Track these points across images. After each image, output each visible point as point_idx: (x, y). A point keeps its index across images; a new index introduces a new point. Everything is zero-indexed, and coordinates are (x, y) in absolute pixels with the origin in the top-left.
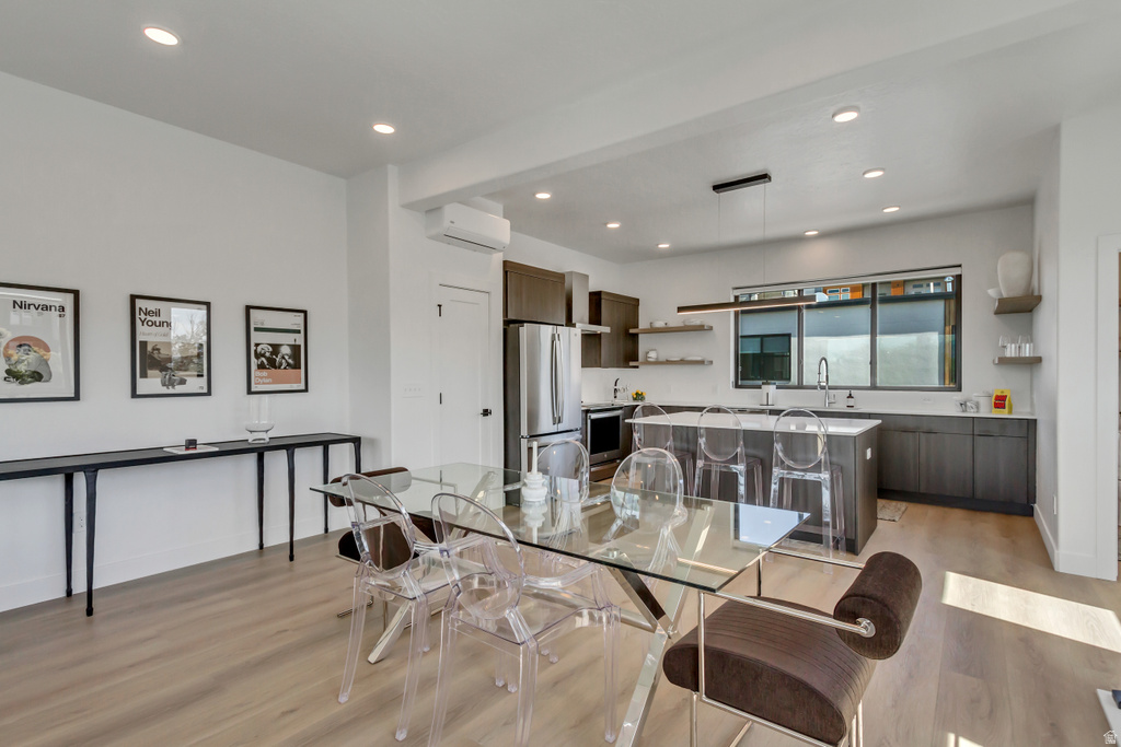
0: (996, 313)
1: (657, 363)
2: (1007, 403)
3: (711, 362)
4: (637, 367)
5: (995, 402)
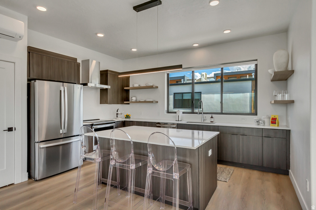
0: (272, 81)
1: (136, 102)
2: (277, 121)
3: (157, 102)
4: (129, 104)
5: (271, 121)
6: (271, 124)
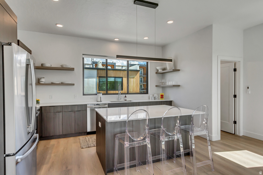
1: (45, 84)
3: (74, 85)
6: (160, 99)
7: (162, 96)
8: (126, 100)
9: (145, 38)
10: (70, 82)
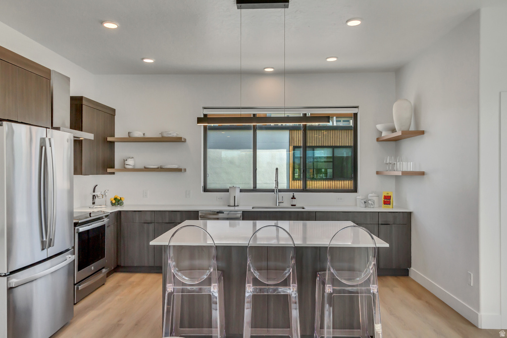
0: (378, 141)
1: (134, 170)
2: (391, 201)
3: (185, 170)
4: (113, 173)
5: (384, 201)
6: (383, 205)
7: (387, 200)
8: (295, 205)
9: (329, 60)
10: (174, 166)
